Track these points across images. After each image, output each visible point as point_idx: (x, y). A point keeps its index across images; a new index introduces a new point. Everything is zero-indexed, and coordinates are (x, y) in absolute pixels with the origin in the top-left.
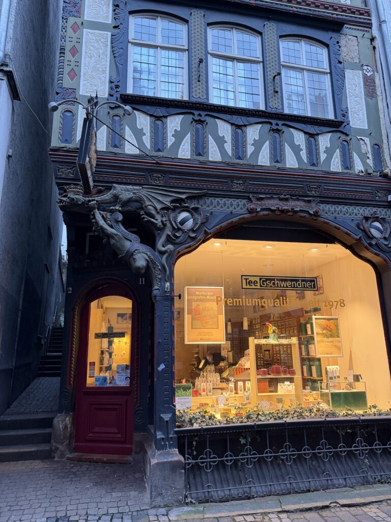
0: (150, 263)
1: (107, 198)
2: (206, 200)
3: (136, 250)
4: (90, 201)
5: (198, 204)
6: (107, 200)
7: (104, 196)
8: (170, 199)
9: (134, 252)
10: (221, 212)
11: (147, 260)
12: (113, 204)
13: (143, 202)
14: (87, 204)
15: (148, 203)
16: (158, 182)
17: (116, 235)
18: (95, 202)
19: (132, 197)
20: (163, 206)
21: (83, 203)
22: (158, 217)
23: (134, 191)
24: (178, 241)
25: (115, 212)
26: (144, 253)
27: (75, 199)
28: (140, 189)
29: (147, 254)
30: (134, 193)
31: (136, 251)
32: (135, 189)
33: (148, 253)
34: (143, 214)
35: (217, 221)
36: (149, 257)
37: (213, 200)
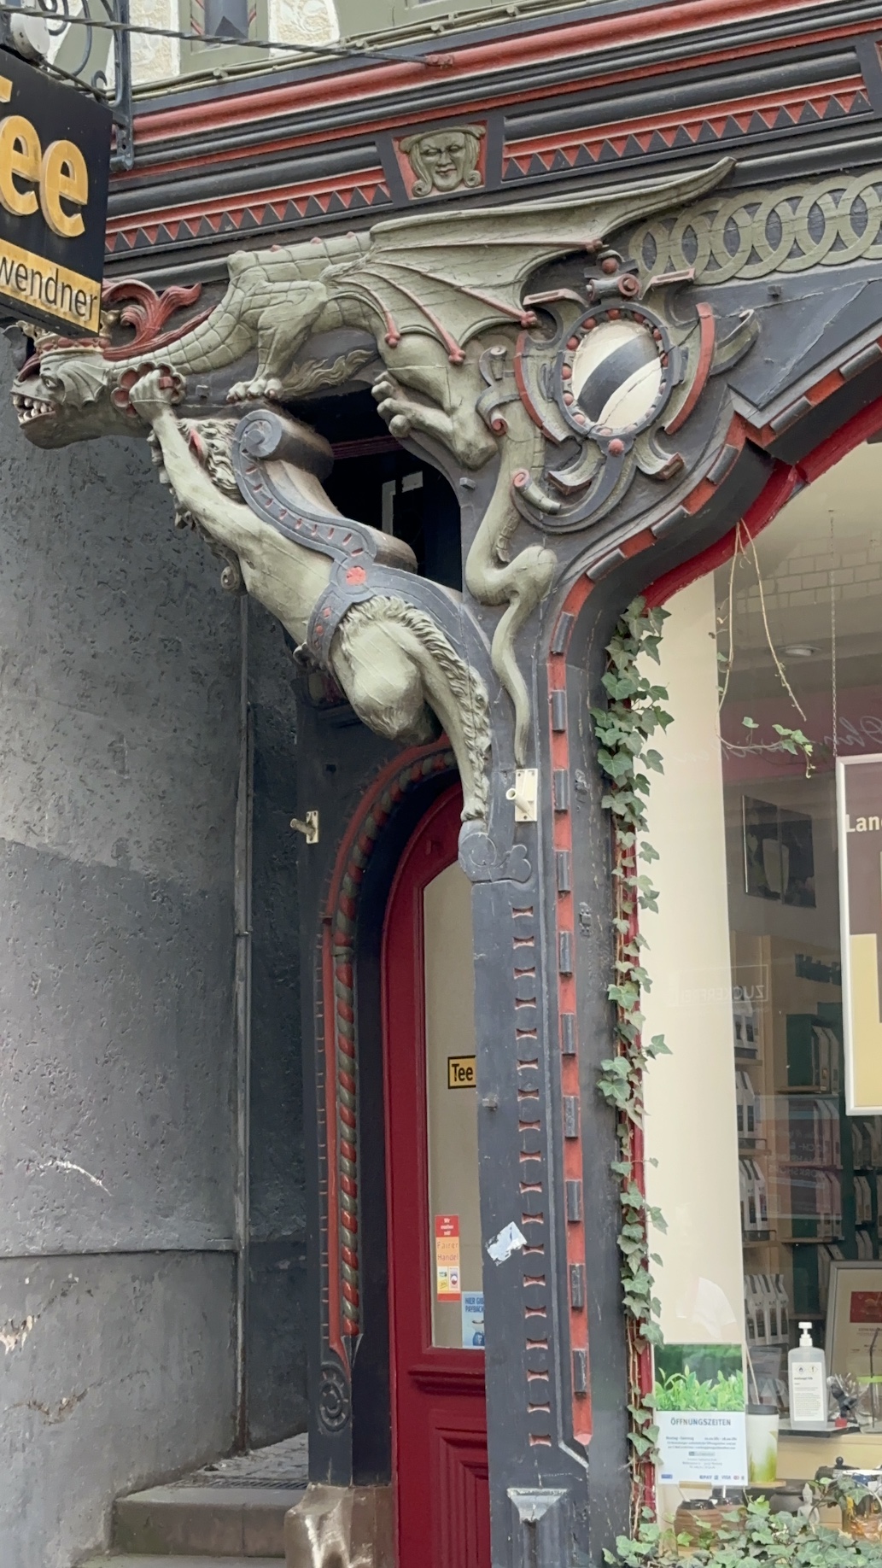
0: (432, 667)
1: (212, 337)
2: (742, 218)
3: (354, 605)
4: (133, 375)
5: (691, 251)
6: (212, 348)
7: (199, 330)
8: (516, 269)
9: (344, 618)
10: (835, 278)
11: (412, 658)
12: (238, 368)
13: (375, 321)
14: (125, 394)
15: (400, 321)
16: (453, 179)
17: (258, 538)
18: (155, 375)
19: (323, 305)
20: (483, 319)
21: (104, 392)
22: (461, 394)
23: (331, 269)
24: (575, 513)
25: (247, 410)
26: (394, 617)
27: (67, 382)
28: (361, 250)
29: (409, 623)
30: (332, 281)
31: (354, 615)
32: (334, 257)
33: (417, 615)
34: (384, 394)
35: (807, 343)
36: (422, 636)
37: (784, 211)
